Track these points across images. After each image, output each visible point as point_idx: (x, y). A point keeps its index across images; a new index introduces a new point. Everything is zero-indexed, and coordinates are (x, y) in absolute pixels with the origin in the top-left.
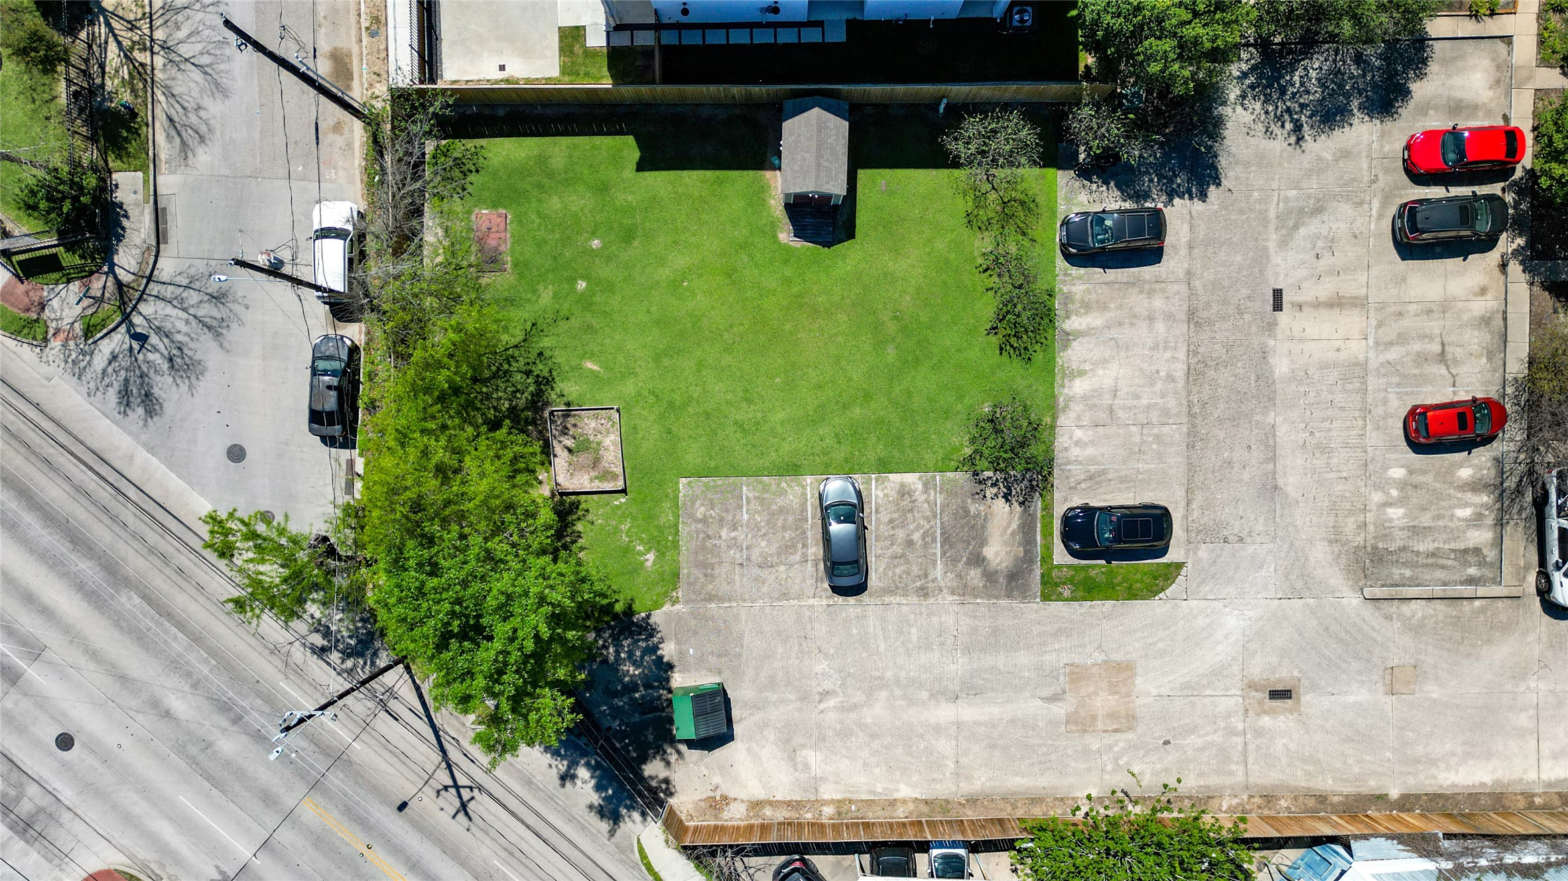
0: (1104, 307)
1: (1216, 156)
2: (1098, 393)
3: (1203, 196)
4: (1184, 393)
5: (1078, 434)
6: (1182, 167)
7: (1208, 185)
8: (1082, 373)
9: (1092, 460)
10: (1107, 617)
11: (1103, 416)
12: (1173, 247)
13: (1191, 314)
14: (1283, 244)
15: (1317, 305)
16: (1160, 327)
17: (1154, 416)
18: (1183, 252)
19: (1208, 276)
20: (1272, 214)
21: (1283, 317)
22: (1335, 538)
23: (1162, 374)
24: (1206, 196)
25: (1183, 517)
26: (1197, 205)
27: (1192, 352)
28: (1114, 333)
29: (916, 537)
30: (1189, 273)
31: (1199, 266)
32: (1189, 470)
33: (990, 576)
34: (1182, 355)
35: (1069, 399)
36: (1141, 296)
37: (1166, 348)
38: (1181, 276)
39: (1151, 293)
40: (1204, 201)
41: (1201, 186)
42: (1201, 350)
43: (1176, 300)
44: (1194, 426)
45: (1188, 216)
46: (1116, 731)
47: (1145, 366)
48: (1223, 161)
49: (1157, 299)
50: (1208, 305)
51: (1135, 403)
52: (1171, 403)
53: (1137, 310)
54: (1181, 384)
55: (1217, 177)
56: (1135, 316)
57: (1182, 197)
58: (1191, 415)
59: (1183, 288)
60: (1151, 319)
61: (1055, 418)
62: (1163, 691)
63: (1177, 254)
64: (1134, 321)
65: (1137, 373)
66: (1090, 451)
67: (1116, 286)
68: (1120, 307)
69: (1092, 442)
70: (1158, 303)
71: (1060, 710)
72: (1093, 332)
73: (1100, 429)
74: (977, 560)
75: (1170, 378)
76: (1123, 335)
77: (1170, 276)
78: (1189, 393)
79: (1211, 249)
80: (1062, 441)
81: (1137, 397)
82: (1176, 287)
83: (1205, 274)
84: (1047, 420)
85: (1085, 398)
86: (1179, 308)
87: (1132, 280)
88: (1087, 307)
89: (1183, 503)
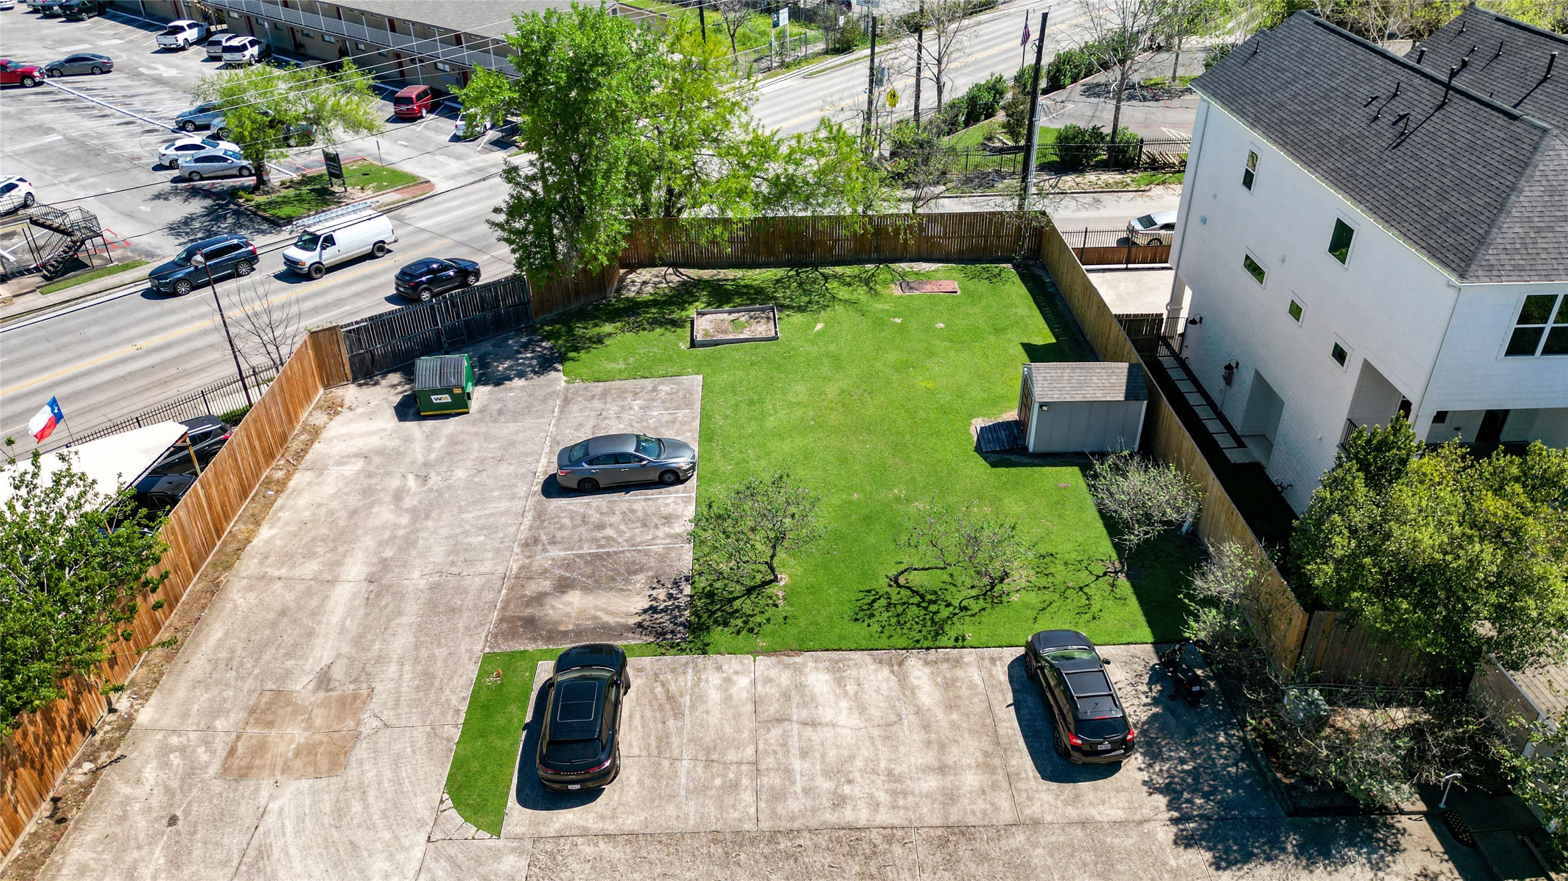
0: (951, 706)
1: (1269, 859)
2: (809, 701)
3: (1185, 841)
4: (814, 823)
5: (743, 682)
6: (1225, 805)
7: (1209, 849)
8: (840, 682)
9: (699, 699)
10: (434, 733)
11: (772, 709)
12: (1077, 796)
13: (964, 831)
16: (931, 783)
17: (772, 780)
18: (1072, 812)
19: (1039, 856)
23: (847, 789)
24: (1188, 846)
25: (585, 828)
26: (1165, 834)
27: (890, 834)
28: (910, 719)
29: (609, 532)
30: (1036, 823)
31: (1053, 838)
32: (671, 835)
33: (537, 600)
34: (884, 817)
35: (798, 670)
36: (978, 754)
37: (894, 793)
38: (1027, 812)
39: (986, 767)
40: (1175, 843)
41: (1203, 837)
42: (897, 849)
43: (981, 805)
44: (753, 841)
45: (1138, 817)
46: (232, 752)
47: (859, 763)
49: (978, 778)
50: (984, 858)
51: (795, 751)
52: (794, 805)
53: (954, 750)
54: (831, 818)
55: (1230, 864)
56: (942, 747)
57: (1170, 806)
58: (773, 836)
59: (1006, 814)
60: (942, 769)
61: (767, 652)
62: (270, 821)
63: (1066, 803)
64: (936, 747)
65: (845, 753)
66: (714, 696)
67: (988, 721)
68: (954, 726)
69: (728, 699)
70: (971, 780)
71: (302, 686)
72: (908, 693)
73: (750, 707)
74: (563, 586)
75: (839, 801)
76: (911, 734)
77: (1024, 795)
78: (814, 831)
79: (1089, 858)
80: (731, 664)
81: (804, 754)
82: (1005, 803)
83: (1040, 851)
84: (762, 643)
85: (800, 688)
86: (970, 809)
87: (1003, 741)
88: (949, 685)
89: (610, 827)
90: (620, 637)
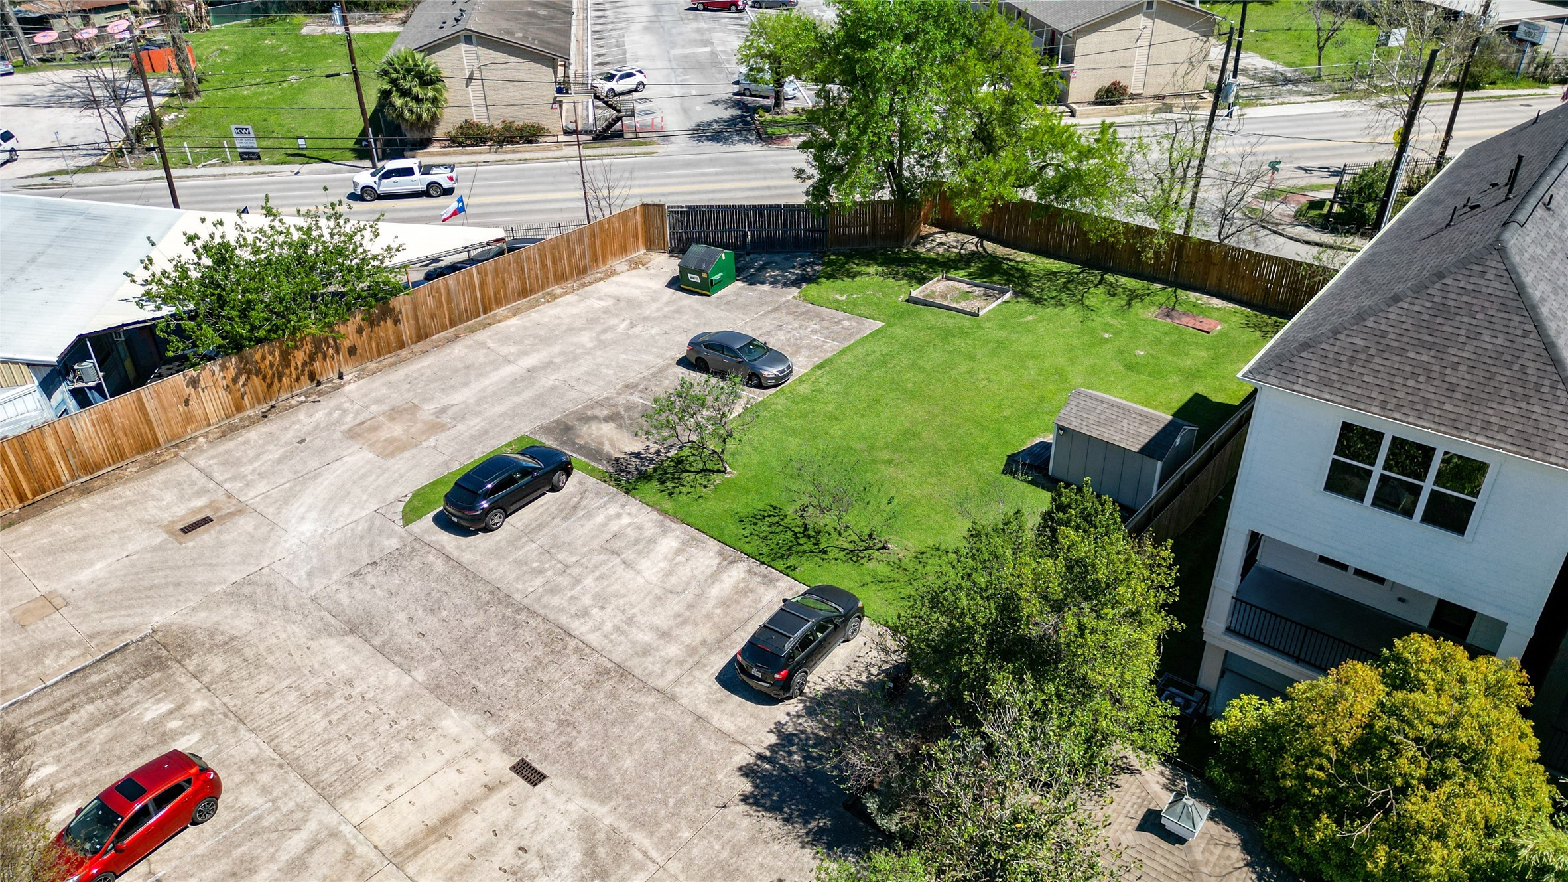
0: (724, 603)
1: (787, 820)
2: (646, 552)
3: (747, 772)
4: (551, 616)
5: (626, 521)
7: (756, 786)
8: (680, 551)
9: (588, 517)
11: (619, 545)
12: (720, 702)
13: (623, 672)
14: (587, 826)
15: (468, 806)
17: (564, 581)
18: (703, 708)
19: (646, 717)
20: (639, 837)
21: (501, 763)
22: (230, 645)
23: (595, 611)
24: (746, 775)
25: (444, 547)
26: (743, 757)
27: (584, 649)
28: (688, 596)
30: (673, 699)
31: (669, 713)
32: (475, 576)
33: (589, 419)
34: (593, 638)
35: (666, 532)
36: (698, 640)
37: (617, 629)
38: (677, 689)
39: (692, 650)
40: (740, 769)
41: (763, 778)
42: (574, 658)
43: (657, 668)
44: (510, 605)
45: (740, 739)
46: (361, 424)
47: (621, 602)
48: (772, 824)
49: (678, 652)
50: (613, 695)
51: (597, 574)
52: (556, 601)
53: (688, 629)
54: (564, 619)
55: (757, 803)
56: (685, 622)
57: (771, 748)
58: (523, 609)
59: (661, 683)
60: (664, 634)
61: (662, 512)
62: (337, 464)
63: (708, 701)
64: (679, 620)
65: (623, 591)
66: (599, 519)
67: (735, 626)
68: (709, 616)
69: (605, 525)
70: (672, 651)
71: (429, 408)
72: (710, 581)
73: (608, 536)
74: (612, 418)
75: (584, 613)
76: (676, 605)
77: (690, 679)
78: (546, 620)
79: (673, 737)
80: (634, 507)
81: (600, 578)
82: (670, 676)
83: (651, 715)
84: (667, 505)
85: (652, 542)
86: (647, 666)
87: (726, 642)
88: (744, 591)
89: (455, 554)
90: (599, 461)
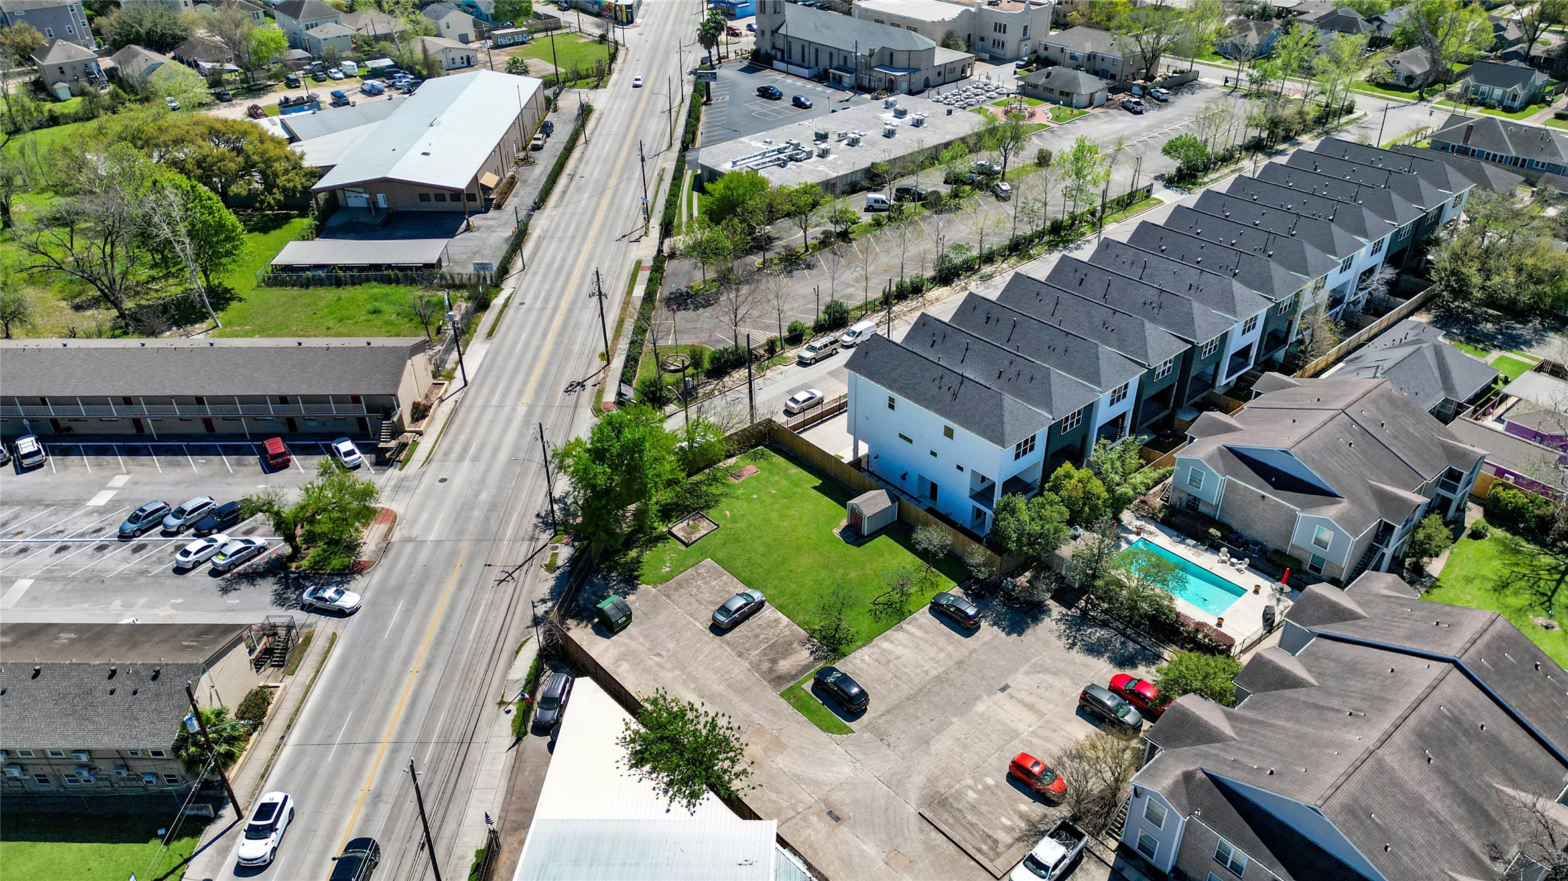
0: (927, 633)
1: (1028, 628)
2: (891, 653)
3: (1009, 634)
4: (926, 682)
5: (866, 657)
6: (1010, 620)
7: (1015, 633)
8: (892, 642)
9: (861, 669)
10: (798, 722)
11: (883, 660)
12: (977, 638)
13: (960, 662)
14: (1027, 673)
15: (1020, 701)
16: (942, 655)
17: (904, 678)
18: (980, 642)
19: (982, 658)
20: (1033, 661)
21: (1000, 694)
22: (932, 781)
23: (924, 669)
25: (875, 717)
26: (1003, 635)
27: (946, 672)
28: (920, 642)
29: (762, 636)
30: (974, 650)
31: (981, 651)
32: (897, 705)
33: (771, 670)
34: (940, 670)
35: (878, 646)
36: (946, 641)
37: (936, 663)
38: (970, 648)
39: (950, 643)
40: (1007, 636)
41: (1011, 631)
42: (951, 675)
43: (959, 653)
44: (917, 694)
45: (994, 635)
47: (921, 661)
48: (1029, 631)
50: (971, 665)
51: (902, 668)
52: (917, 680)
53: (939, 644)
54: (928, 678)
55: (1021, 634)
56: (936, 645)
57: (998, 628)
58: (920, 690)
59: (967, 653)
60: (941, 650)
61: (864, 645)
62: (785, 769)
63: (976, 641)
64: (934, 646)
65: (915, 661)
66: (864, 666)
67: (939, 631)
68: (933, 637)
70: (951, 648)
72: (911, 634)
73: (876, 663)
74: (774, 661)
75: (926, 673)
76: (926, 646)
77: (966, 645)
78: (929, 683)
79: (993, 651)
80: (858, 654)
81: (905, 667)
82: (964, 650)
83: (982, 656)
84: (860, 643)
85: (884, 650)
86: (957, 656)
87: (948, 634)
88: (920, 627)
89: (880, 713)
90: (814, 666)
